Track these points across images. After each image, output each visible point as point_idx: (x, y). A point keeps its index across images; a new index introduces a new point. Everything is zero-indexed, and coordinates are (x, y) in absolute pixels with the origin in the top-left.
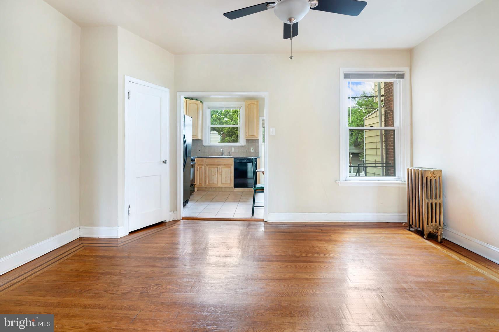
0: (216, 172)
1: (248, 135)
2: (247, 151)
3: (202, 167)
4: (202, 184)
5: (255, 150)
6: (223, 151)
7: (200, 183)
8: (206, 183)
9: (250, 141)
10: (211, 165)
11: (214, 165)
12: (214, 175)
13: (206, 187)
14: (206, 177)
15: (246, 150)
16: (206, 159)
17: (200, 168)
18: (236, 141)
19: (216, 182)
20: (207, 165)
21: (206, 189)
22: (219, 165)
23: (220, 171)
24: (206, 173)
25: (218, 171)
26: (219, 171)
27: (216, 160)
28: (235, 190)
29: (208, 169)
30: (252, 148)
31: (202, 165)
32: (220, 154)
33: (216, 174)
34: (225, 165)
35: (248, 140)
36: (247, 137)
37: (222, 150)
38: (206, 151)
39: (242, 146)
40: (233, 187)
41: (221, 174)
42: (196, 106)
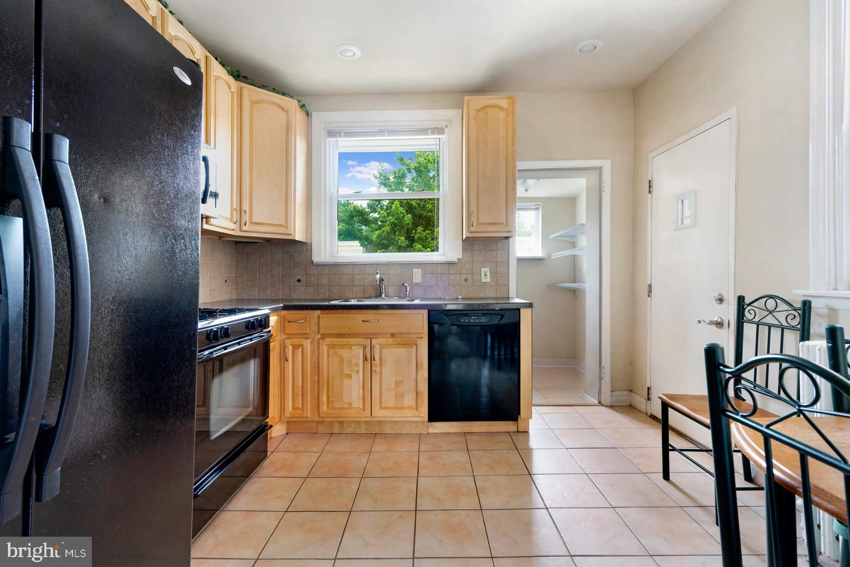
0: (357, 365)
1: (479, 223)
2: (466, 280)
3: (302, 345)
4: (302, 410)
5: (494, 274)
6: (383, 280)
7: (294, 408)
8: (318, 406)
9: (476, 247)
10: (339, 336)
11: (350, 335)
12: (350, 376)
13: (318, 422)
14: (318, 381)
15: (463, 277)
16: (318, 312)
17: (295, 347)
18: (430, 244)
19: (357, 403)
20: (324, 336)
21: (322, 429)
22: (370, 336)
23: (373, 359)
24: (318, 367)
25: (365, 359)
26: (369, 359)
27: (359, 316)
28: (431, 431)
29: (328, 353)
30: (483, 270)
31: (305, 336)
32: (371, 292)
33: (358, 372)
34: (393, 335)
35: (469, 243)
36: (472, 229)
37: (378, 276)
38: (325, 281)
39: (450, 264)
40: (426, 419)
41: (378, 369)
42: (282, 115)
